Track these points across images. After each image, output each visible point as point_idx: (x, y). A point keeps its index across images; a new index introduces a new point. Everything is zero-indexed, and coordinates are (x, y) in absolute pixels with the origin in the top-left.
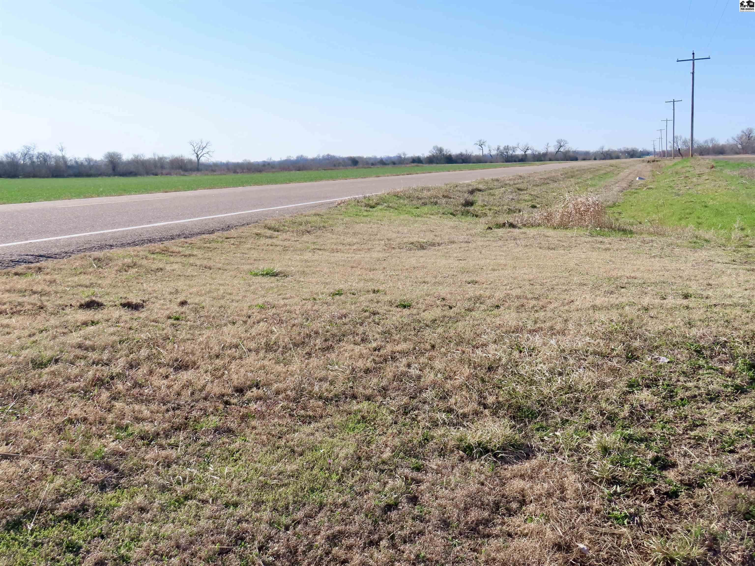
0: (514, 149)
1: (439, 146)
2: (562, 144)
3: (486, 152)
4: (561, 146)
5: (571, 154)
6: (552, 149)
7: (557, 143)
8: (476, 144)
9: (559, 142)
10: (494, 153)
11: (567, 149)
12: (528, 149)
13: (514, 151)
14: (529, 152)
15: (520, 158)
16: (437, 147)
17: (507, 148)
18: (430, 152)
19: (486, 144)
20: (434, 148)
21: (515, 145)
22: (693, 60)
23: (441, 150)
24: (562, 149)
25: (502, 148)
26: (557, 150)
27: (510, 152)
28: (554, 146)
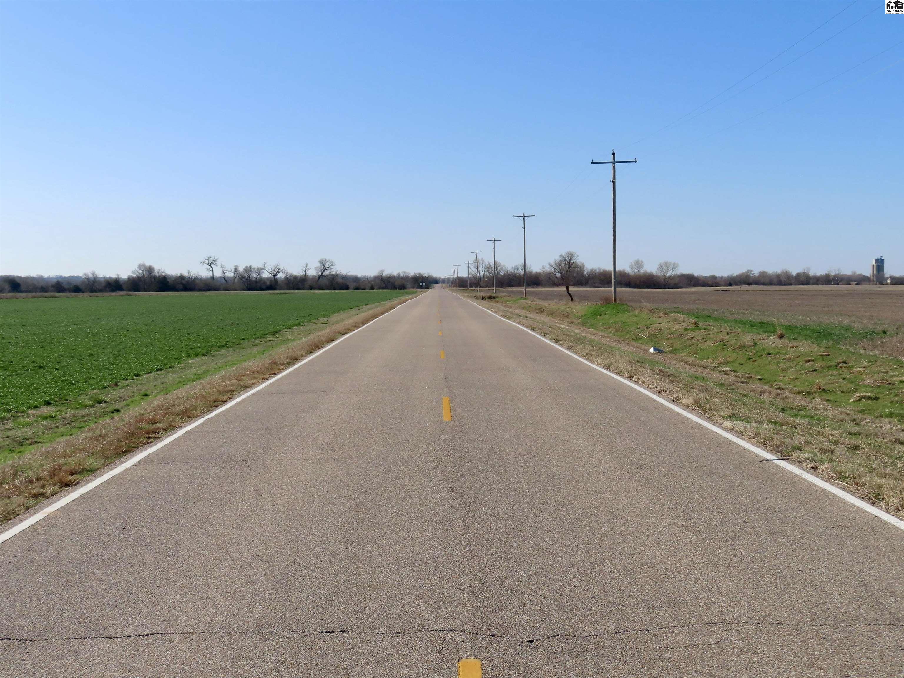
0: (259, 271)
1: (148, 264)
2: (327, 265)
3: (218, 273)
4: (325, 269)
5: (340, 280)
6: (312, 272)
7: (319, 265)
8: (203, 262)
9: (323, 262)
10: (230, 275)
11: (334, 273)
12: (278, 272)
13: (259, 274)
14: (281, 276)
15: (268, 283)
16: (144, 265)
17: (249, 270)
18: (133, 272)
19: (218, 263)
20: (140, 266)
21: (260, 266)
22: (614, 163)
23: (150, 270)
24: (327, 273)
25: (241, 269)
26: (320, 273)
27: (255, 275)
28: (316, 268)
